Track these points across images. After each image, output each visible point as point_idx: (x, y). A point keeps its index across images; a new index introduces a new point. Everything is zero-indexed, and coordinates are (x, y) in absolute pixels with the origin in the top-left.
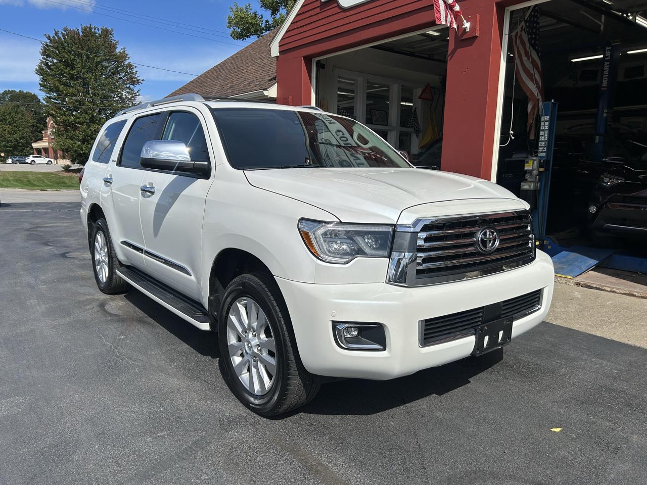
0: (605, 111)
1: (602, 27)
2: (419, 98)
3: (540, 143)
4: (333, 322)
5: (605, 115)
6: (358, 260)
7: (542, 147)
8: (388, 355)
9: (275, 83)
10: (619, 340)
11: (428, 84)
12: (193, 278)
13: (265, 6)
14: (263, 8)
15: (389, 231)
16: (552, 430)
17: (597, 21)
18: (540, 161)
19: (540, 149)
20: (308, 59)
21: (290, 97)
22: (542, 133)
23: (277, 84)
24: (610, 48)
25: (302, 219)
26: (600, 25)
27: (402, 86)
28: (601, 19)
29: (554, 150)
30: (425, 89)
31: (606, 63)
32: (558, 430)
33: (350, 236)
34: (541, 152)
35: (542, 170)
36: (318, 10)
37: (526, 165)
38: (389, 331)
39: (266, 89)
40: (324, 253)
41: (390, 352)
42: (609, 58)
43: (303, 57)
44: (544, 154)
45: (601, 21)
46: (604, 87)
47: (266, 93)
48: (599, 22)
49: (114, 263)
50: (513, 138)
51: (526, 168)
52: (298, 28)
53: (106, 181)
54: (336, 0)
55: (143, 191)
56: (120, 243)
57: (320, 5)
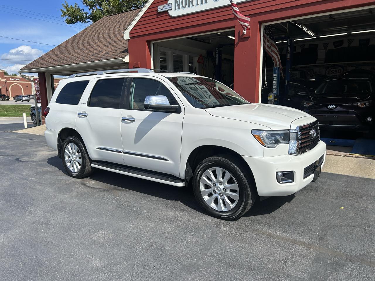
0: (289, 70)
1: (287, 30)
2: (197, 62)
3: (273, 87)
4: (276, 172)
5: (289, 72)
6: (279, 145)
7: (274, 88)
8: (295, 184)
9: (128, 54)
10: (334, 173)
11: (201, 55)
12: (170, 162)
13: (86, 3)
14: (85, 5)
15: (288, 133)
16: (341, 208)
17: (285, 27)
18: (275, 95)
19: (274, 90)
20: (149, 42)
21: (139, 63)
22: (274, 82)
23: (129, 55)
24: (290, 40)
25: (253, 130)
26: (286, 29)
27: (189, 56)
28: (287, 26)
29: (279, 90)
30: (200, 57)
31: (289, 47)
32: (342, 208)
33: (273, 135)
34: (274, 91)
35: (276, 99)
36: (155, 16)
37: (269, 97)
38: (296, 174)
39: (123, 58)
40: (267, 144)
41: (295, 182)
42: (290, 45)
43: (147, 41)
44: (276, 92)
45: (287, 27)
46: (288, 58)
47: (124, 60)
48: (286, 28)
49: (87, 160)
50: (267, 85)
51: (269, 99)
52: (142, 25)
53: (80, 115)
54: (166, 12)
55: (124, 120)
56: (96, 149)
57: (156, 14)
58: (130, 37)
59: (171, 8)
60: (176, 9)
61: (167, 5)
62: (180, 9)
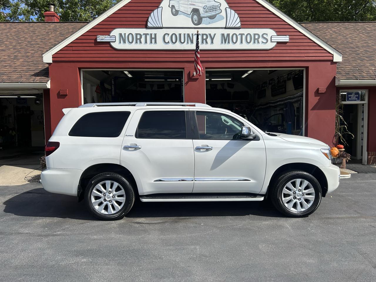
9: (49, 80)
12: (252, 181)
25: (321, 149)
36: (92, 45)
43: (78, 68)
47: (47, 86)
52: (72, 50)
53: (126, 148)
54: (109, 43)
55: (198, 149)
56: (152, 181)
57: (94, 42)
58: (53, 61)
59: (115, 41)
60: (120, 42)
61: (109, 37)
62: (125, 43)
